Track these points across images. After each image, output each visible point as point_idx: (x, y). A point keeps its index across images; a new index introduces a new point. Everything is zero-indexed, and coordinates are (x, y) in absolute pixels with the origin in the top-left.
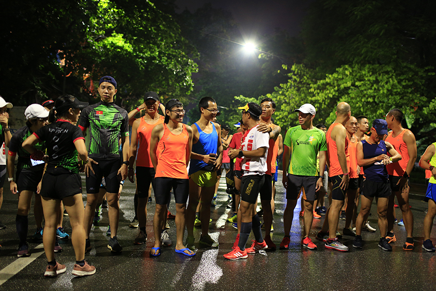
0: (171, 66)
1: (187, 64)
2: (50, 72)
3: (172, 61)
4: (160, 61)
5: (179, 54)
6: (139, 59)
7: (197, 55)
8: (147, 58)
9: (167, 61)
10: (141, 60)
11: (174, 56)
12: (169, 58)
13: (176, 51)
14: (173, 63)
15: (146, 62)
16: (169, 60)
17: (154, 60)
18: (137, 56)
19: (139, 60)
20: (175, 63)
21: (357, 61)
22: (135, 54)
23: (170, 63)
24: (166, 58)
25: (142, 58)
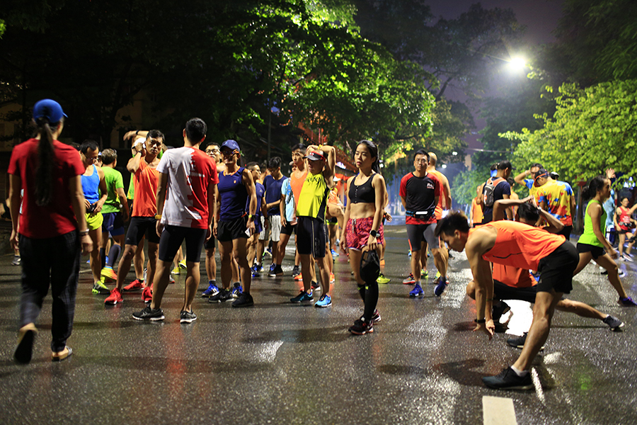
0: (394, 104)
1: (420, 98)
2: (251, 125)
3: (396, 97)
4: (380, 99)
5: (407, 87)
6: (355, 98)
7: (437, 84)
8: (364, 97)
9: (389, 97)
10: (358, 99)
11: (400, 90)
12: (392, 93)
13: (405, 82)
14: (397, 99)
15: (363, 101)
16: (393, 97)
17: (373, 98)
18: (353, 95)
19: (356, 100)
20: (401, 99)
21: (618, 76)
22: (350, 93)
23: (394, 100)
24: (388, 94)
25: (358, 96)
